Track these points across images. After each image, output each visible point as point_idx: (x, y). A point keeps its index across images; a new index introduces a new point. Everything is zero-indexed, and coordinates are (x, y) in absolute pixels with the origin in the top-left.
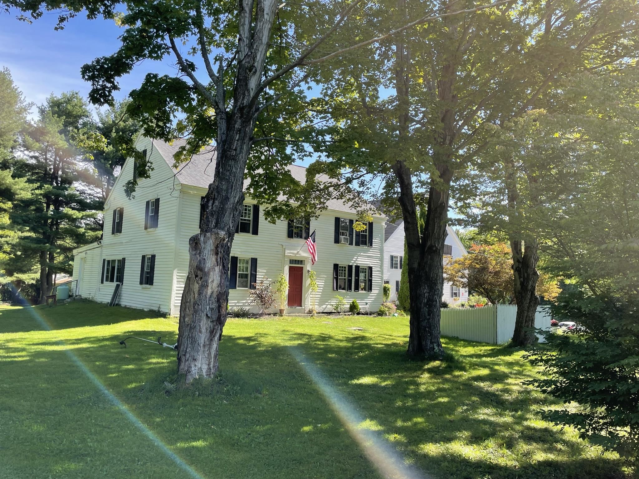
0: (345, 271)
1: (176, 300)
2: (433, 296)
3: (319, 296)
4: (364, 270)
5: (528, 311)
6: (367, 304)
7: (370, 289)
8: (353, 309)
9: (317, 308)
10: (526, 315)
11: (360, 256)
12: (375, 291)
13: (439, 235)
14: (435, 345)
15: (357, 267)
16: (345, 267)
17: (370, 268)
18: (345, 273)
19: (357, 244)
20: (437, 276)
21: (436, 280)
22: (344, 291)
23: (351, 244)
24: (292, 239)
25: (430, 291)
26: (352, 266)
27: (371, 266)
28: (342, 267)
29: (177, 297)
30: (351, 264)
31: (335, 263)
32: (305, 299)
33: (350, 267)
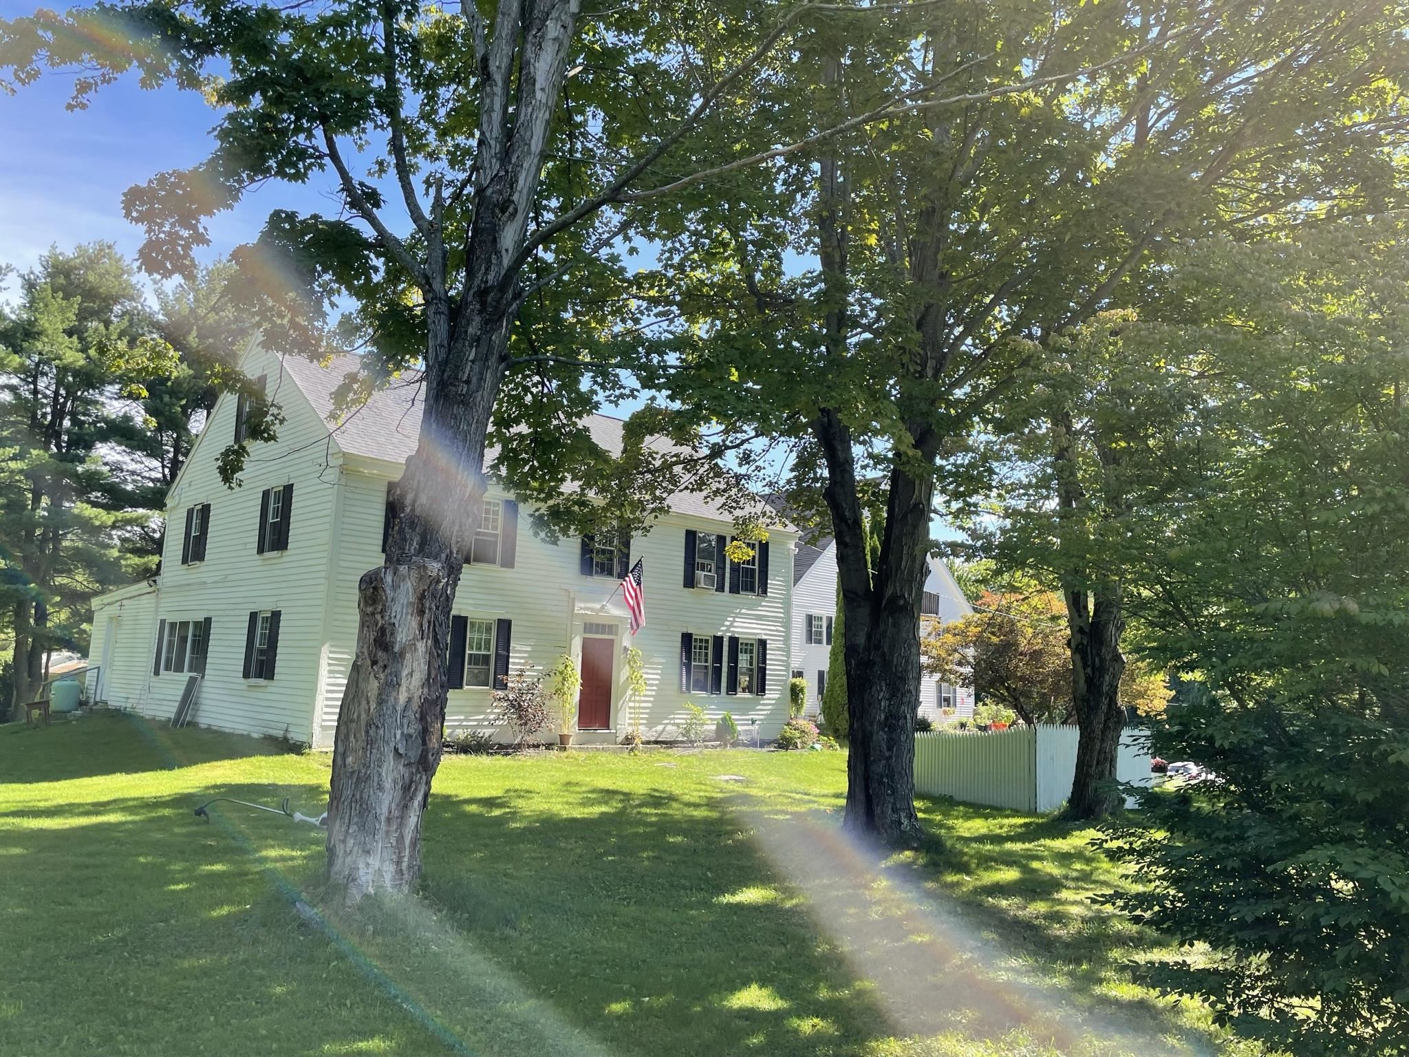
0: (706, 648)
1: (326, 713)
2: (899, 707)
3: (650, 705)
4: (748, 648)
5: (1103, 740)
6: (753, 722)
7: (762, 689)
8: (725, 733)
9: (644, 733)
10: (1097, 747)
11: (740, 615)
12: (773, 693)
13: (911, 572)
14: (903, 815)
15: (734, 641)
16: (707, 641)
17: (763, 643)
18: (706, 654)
19: (734, 590)
20: (907, 662)
21: (906, 671)
22: (703, 694)
23: (721, 588)
24: (589, 578)
25: (893, 695)
26: (722, 638)
27: (764, 637)
28: (701, 640)
29: (327, 706)
30: (719, 634)
31: (685, 631)
32: (617, 712)
33: (718, 641)
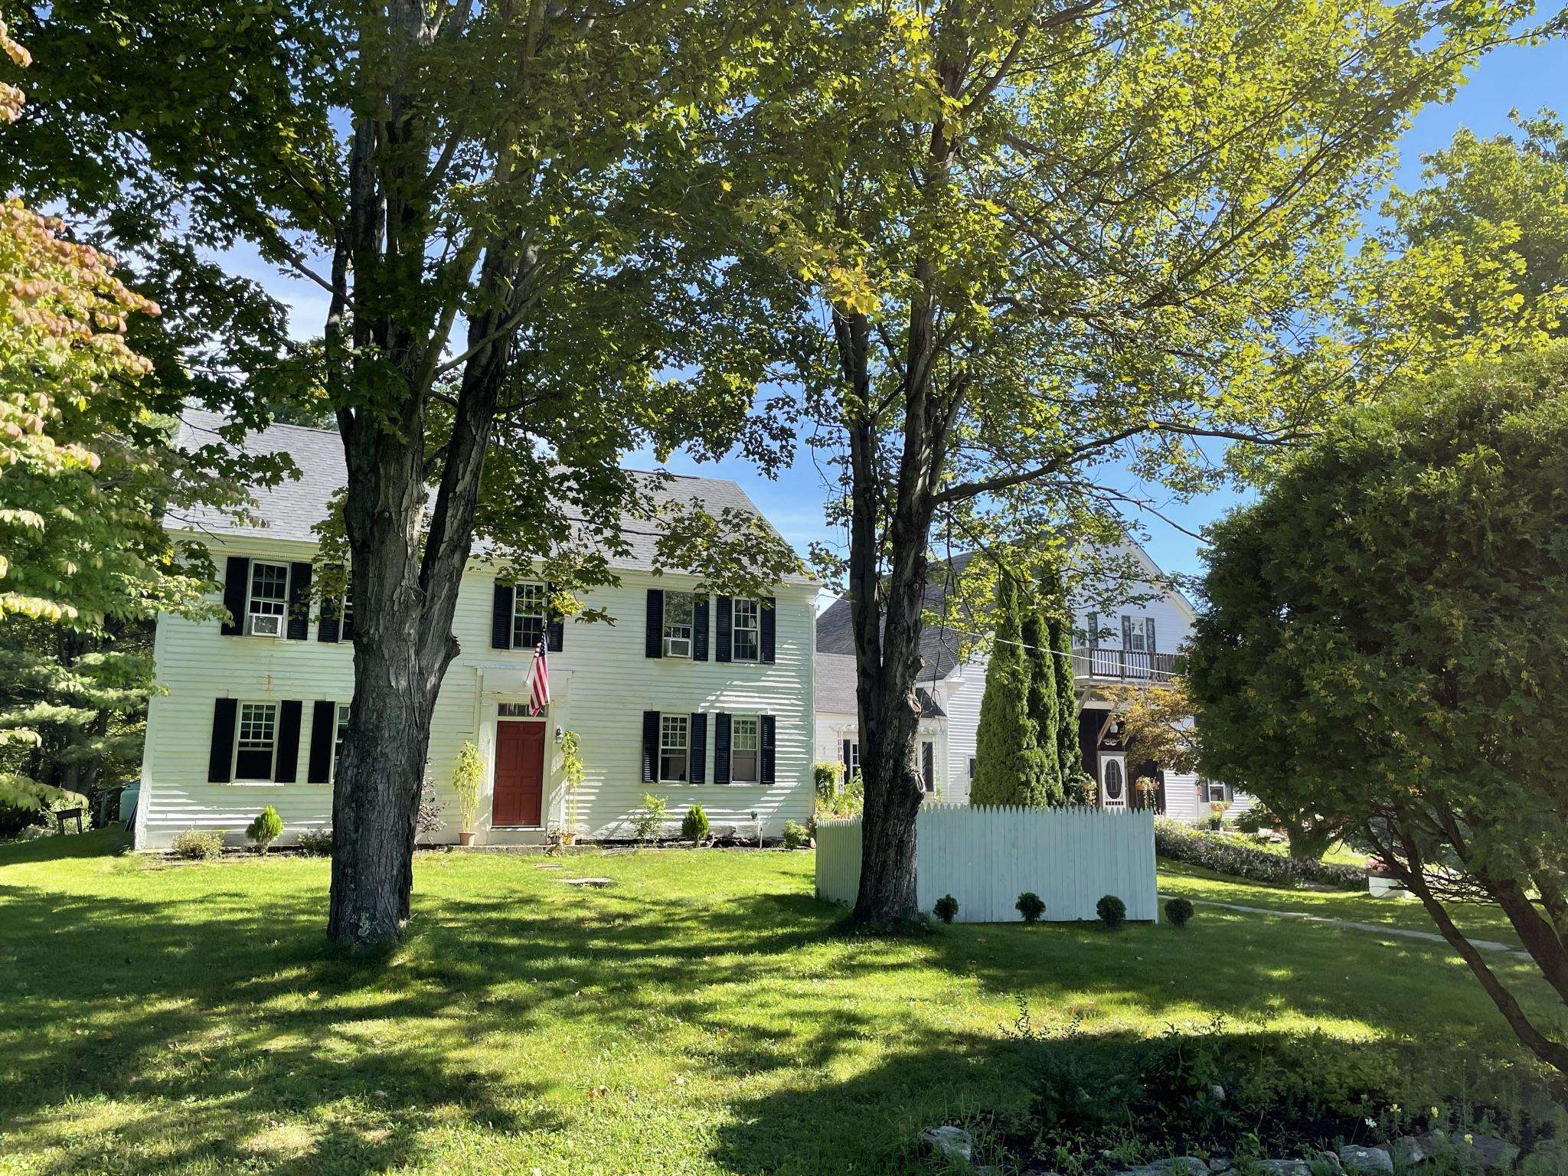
0: (683, 729)
1: (151, 812)
3: (593, 798)
4: (747, 725)
6: (754, 816)
7: (768, 776)
8: (692, 829)
9: (581, 830)
11: (733, 688)
12: (785, 782)
15: (723, 719)
16: (684, 720)
17: (769, 722)
18: (683, 737)
19: (723, 657)
22: (677, 784)
23: (701, 655)
24: (504, 652)
26: (704, 716)
27: (770, 713)
28: (674, 720)
29: (153, 804)
30: (700, 711)
31: (648, 709)
32: (549, 804)
33: (700, 720)
